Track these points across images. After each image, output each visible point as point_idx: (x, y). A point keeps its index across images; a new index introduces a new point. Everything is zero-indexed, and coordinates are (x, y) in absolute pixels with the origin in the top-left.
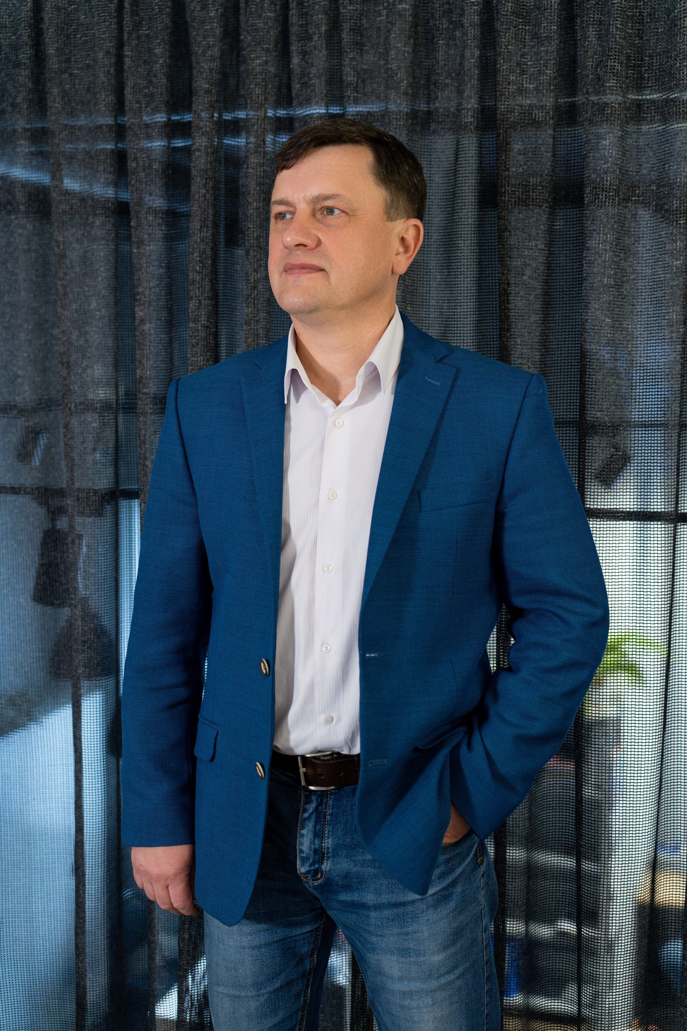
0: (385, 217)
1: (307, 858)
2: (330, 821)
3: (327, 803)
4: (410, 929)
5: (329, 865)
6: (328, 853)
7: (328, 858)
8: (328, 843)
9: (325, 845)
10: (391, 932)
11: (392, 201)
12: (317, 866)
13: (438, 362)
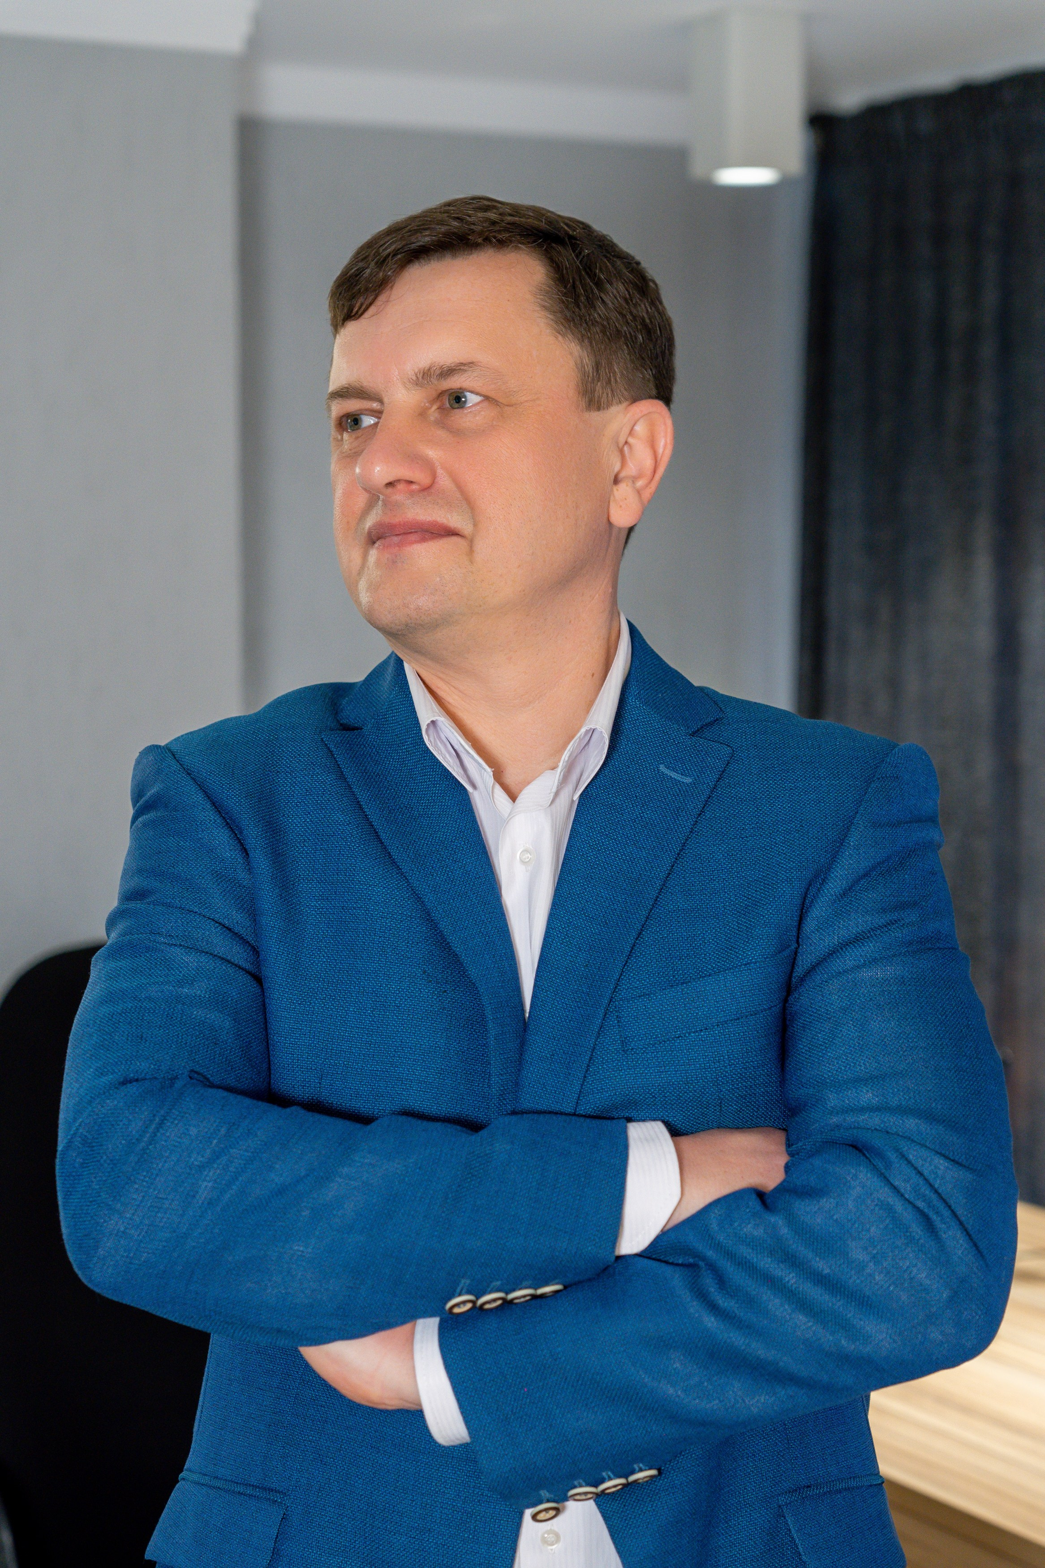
0: (583, 404)
11: (597, 366)
13: (693, 734)
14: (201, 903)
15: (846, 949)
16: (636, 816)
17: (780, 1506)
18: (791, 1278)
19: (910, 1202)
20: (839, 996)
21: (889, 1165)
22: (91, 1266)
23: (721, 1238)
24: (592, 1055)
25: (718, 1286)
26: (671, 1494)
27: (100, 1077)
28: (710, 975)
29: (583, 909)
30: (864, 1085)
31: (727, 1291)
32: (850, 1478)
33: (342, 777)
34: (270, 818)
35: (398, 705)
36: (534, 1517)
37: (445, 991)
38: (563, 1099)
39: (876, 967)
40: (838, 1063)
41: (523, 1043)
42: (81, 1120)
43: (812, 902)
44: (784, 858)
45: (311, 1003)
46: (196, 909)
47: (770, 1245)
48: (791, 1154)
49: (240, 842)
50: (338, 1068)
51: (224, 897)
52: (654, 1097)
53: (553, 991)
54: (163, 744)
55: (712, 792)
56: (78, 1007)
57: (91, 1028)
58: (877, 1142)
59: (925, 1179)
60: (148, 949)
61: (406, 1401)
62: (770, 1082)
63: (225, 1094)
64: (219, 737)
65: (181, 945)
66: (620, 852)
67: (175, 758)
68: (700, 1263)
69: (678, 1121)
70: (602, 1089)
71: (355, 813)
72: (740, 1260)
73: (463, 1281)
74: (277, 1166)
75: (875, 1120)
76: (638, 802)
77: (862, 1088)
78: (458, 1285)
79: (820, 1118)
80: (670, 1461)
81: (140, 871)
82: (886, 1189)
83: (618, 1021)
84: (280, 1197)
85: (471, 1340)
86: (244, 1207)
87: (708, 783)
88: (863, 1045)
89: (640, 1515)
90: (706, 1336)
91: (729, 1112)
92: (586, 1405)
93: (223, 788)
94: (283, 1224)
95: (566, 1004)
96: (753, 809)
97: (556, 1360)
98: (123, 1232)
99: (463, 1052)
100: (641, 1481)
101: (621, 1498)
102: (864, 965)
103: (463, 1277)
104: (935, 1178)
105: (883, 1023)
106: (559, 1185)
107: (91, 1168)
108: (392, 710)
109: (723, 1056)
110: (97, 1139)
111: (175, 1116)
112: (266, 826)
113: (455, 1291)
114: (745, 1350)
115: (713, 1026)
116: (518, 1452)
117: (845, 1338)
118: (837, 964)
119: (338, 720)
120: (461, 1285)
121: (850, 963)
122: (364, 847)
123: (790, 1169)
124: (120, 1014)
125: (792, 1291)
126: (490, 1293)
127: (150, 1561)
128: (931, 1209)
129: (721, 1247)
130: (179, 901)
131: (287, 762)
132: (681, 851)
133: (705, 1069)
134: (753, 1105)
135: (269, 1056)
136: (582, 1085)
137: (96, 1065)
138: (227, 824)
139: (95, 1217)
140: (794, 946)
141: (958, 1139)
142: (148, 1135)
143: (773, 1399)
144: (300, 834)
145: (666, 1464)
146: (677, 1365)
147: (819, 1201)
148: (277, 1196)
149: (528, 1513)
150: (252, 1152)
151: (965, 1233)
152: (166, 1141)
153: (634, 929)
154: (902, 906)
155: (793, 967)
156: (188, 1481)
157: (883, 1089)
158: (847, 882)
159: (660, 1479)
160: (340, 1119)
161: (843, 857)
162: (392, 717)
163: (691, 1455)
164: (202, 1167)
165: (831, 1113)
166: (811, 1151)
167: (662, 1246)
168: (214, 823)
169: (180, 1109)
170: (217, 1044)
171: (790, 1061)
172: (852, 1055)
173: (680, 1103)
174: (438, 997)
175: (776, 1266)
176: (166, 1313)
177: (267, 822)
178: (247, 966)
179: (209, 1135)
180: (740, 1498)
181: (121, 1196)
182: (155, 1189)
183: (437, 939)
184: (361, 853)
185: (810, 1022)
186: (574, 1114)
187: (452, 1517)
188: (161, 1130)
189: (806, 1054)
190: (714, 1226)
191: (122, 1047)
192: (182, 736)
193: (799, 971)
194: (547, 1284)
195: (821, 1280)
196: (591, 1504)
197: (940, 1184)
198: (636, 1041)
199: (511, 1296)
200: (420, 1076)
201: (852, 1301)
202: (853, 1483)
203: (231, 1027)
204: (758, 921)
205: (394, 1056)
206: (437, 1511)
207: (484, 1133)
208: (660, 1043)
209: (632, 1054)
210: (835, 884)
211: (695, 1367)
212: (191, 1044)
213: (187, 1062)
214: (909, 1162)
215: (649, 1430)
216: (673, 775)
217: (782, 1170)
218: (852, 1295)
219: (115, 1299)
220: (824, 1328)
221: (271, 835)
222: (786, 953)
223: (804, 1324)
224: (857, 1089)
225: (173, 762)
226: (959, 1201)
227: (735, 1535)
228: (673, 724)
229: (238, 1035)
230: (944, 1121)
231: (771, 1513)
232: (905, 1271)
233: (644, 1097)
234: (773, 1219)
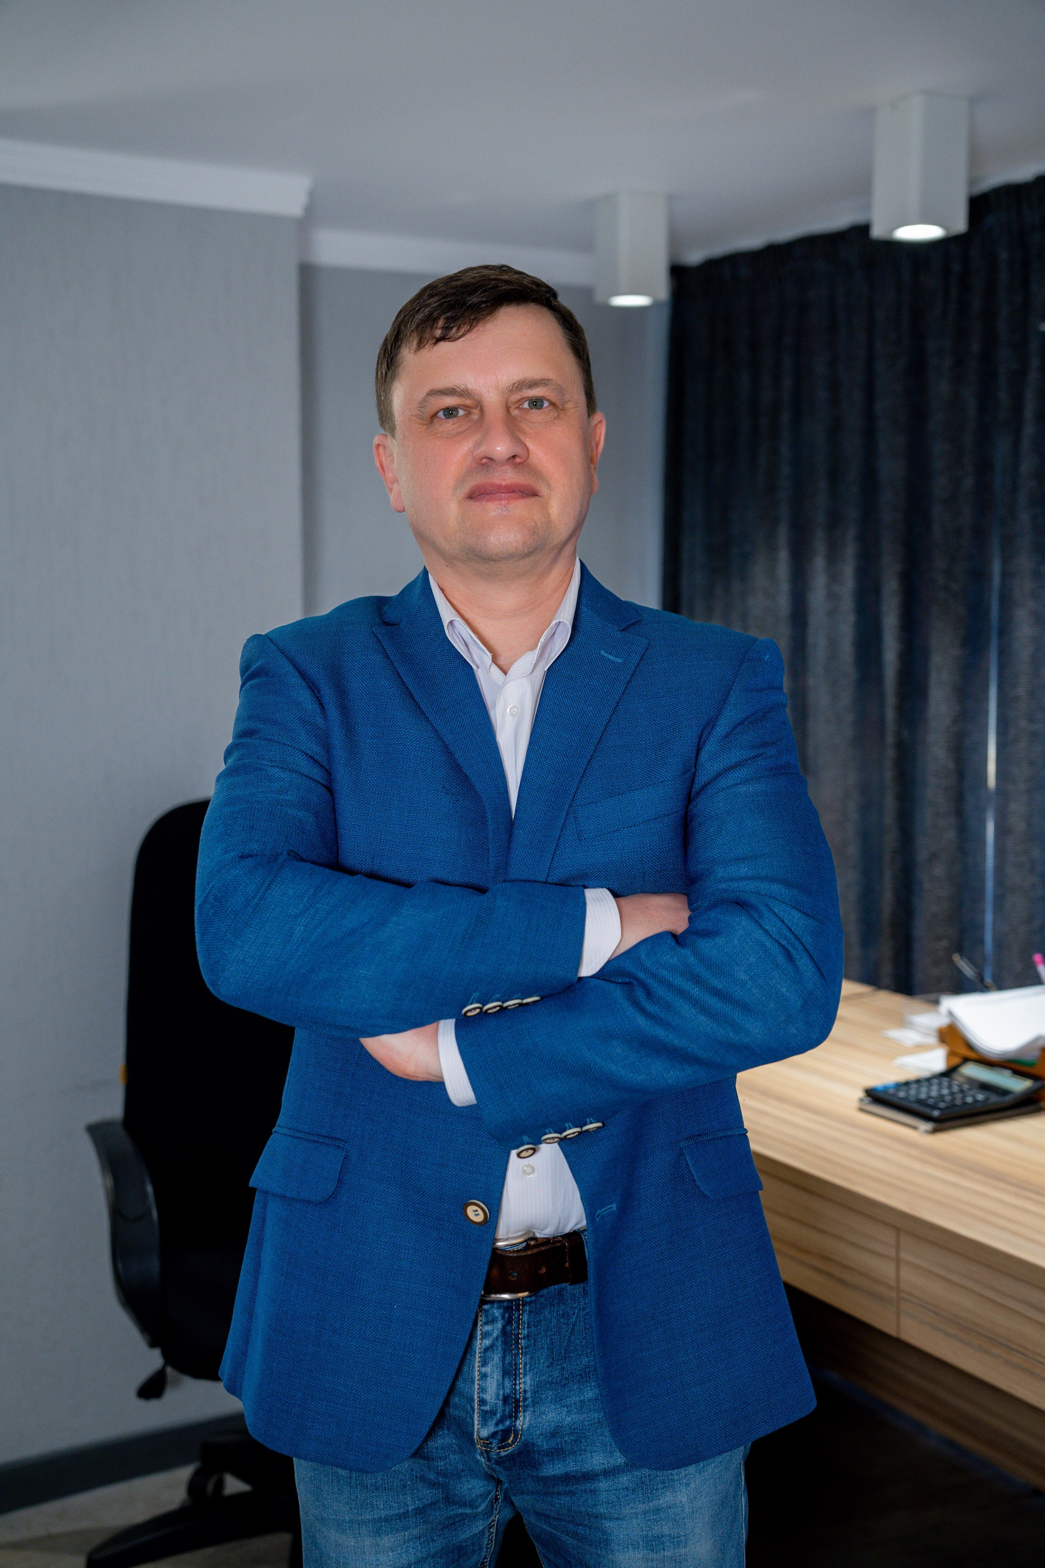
1: (493, 1413)
2: (526, 1348)
3: (519, 1319)
4: (661, 1501)
5: (527, 1418)
6: (525, 1399)
7: (526, 1408)
8: (525, 1383)
9: (520, 1387)
10: (633, 1511)
12: (508, 1423)
13: (622, 630)
14: (292, 739)
15: (729, 773)
16: (586, 683)
17: (681, 1149)
18: (695, 991)
19: (776, 941)
20: (724, 804)
21: (761, 916)
22: (220, 983)
23: (648, 964)
24: (558, 843)
25: (646, 997)
26: (611, 1141)
27: (225, 854)
28: (637, 789)
29: (551, 746)
30: (743, 862)
31: (652, 1000)
32: (727, 1129)
33: (387, 657)
34: (339, 683)
35: (425, 609)
36: (519, 1155)
37: (458, 800)
38: (538, 872)
39: (748, 784)
40: (724, 848)
41: (511, 835)
42: (213, 883)
43: (705, 741)
44: (686, 711)
45: (366, 808)
46: (289, 743)
47: (682, 969)
48: (692, 910)
49: (318, 698)
50: (385, 852)
51: (307, 735)
52: (599, 871)
53: (531, 800)
54: (263, 634)
55: (636, 668)
56: (207, 809)
57: (218, 822)
58: (753, 900)
59: (786, 925)
60: (256, 769)
61: (433, 1075)
62: (677, 861)
63: (312, 866)
64: (302, 629)
65: (278, 767)
66: (575, 708)
67: (273, 642)
68: (633, 981)
69: (615, 888)
70: (565, 866)
71: (396, 680)
72: (661, 979)
73: (475, 994)
74: (348, 916)
75: (752, 886)
76: (587, 675)
77: (741, 864)
78: (471, 996)
79: (713, 885)
80: (610, 1118)
81: (249, 718)
82: (760, 931)
83: (575, 820)
84: (350, 937)
85: (478, 1033)
86: (326, 943)
87: (633, 662)
88: (741, 836)
89: (590, 1154)
90: (639, 1030)
91: (649, 882)
92: (556, 1077)
93: (307, 663)
94: (353, 956)
95: (540, 809)
96: (664, 679)
97: (536, 1047)
98: (243, 961)
99: (469, 842)
100: (591, 1130)
101: (577, 1143)
102: (740, 783)
103: (474, 992)
104: (792, 924)
105: (754, 821)
106: (540, 929)
107: (220, 916)
108: (420, 612)
109: (646, 844)
110: (225, 896)
111: (278, 882)
112: (336, 688)
113: (468, 1000)
114: (664, 1039)
115: (640, 824)
116: (509, 1109)
117: (732, 1032)
118: (722, 783)
119: (382, 619)
120: (473, 997)
121: (731, 782)
122: (403, 703)
123: (693, 920)
124: (238, 812)
125: (696, 1000)
126: (492, 1002)
127: (252, 1188)
128: (790, 945)
129: (648, 971)
130: (277, 738)
131: (349, 646)
132: (616, 707)
133: (634, 852)
134: (665, 877)
135: (337, 844)
136: (551, 863)
137: (223, 846)
138: (310, 686)
139: (223, 950)
140: (694, 770)
141: (806, 898)
142: (260, 894)
143: (682, 1074)
144: (358, 694)
145: (607, 1119)
146: (618, 1050)
147: (714, 940)
148: (348, 935)
149: (514, 1153)
150: (331, 907)
151: (812, 961)
152: (272, 898)
153: (586, 758)
154: (764, 745)
155: (692, 785)
156: (279, 1133)
157: (755, 865)
158: (728, 728)
159: (603, 1130)
160: (390, 884)
161: (726, 711)
162: (420, 617)
163: (624, 1114)
164: (296, 917)
165: (720, 881)
166: (707, 907)
167: (607, 970)
168: (301, 685)
169: (282, 877)
170: (305, 832)
171: (691, 847)
172: (734, 842)
173: (617, 875)
174: (453, 804)
175: (685, 983)
176: (270, 1015)
177: (337, 686)
178: (323, 782)
179: (302, 895)
180: (655, 1143)
181: (241, 936)
182: (264, 931)
183: (452, 765)
184: (400, 707)
185: (705, 821)
186: (546, 883)
187: (462, 1156)
188: (268, 890)
189: (702, 842)
190: (644, 957)
191: (239, 834)
192: (276, 629)
193: (696, 787)
194: (530, 996)
195: (717, 993)
196: (556, 1146)
197: (795, 929)
198: (587, 834)
199: (505, 1005)
200: (441, 857)
201: (736, 1007)
202: (729, 1133)
203: (314, 822)
204: (669, 753)
205: (423, 844)
206: (451, 1153)
207: (488, 894)
208: (604, 834)
209: (585, 842)
210: (720, 730)
211: (630, 1051)
212: (287, 832)
213: (284, 844)
214: (775, 914)
215: (598, 1094)
216: (611, 657)
217: (687, 920)
218: (737, 1003)
219: (235, 1006)
220: (718, 1025)
221: (339, 694)
222: (688, 775)
223: (705, 1022)
224: (738, 865)
225: (272, 646)
226: (807, 939)
227: (651, 1168)
228: (609, 624)
229: (318, 827)
230: (797, 886)
231: (675, 1153)
232: (773, 987)
233: (593, 871)
234: (684, 951)
